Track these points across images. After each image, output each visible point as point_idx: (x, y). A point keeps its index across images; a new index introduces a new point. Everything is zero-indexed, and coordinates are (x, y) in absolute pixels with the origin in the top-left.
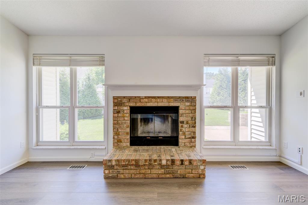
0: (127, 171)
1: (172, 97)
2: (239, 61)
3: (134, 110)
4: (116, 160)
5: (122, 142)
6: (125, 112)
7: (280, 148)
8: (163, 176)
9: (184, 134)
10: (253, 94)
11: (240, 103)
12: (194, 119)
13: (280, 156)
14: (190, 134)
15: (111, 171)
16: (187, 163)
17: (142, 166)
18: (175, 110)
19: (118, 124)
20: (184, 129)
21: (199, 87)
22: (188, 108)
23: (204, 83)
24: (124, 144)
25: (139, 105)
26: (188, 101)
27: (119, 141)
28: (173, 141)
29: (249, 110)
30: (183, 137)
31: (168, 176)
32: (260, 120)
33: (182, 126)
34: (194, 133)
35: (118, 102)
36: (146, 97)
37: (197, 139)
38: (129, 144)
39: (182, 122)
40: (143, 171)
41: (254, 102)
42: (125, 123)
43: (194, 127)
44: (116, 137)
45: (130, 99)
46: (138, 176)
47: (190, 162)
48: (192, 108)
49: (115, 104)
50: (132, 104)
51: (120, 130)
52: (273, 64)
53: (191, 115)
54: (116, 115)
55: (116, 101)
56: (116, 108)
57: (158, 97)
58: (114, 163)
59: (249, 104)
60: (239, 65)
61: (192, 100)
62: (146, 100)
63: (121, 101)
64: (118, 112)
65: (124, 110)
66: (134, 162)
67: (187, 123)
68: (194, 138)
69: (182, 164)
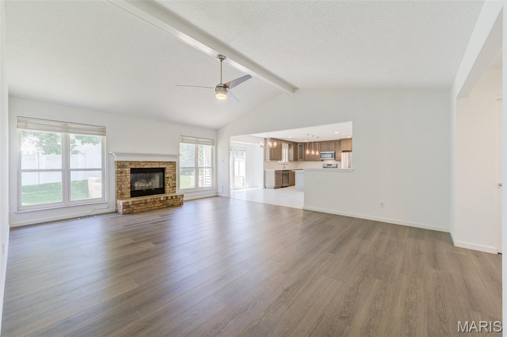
0: (139, 208)
1: (161, 162)
2: (198, 141)
3: (133, 171)
4: (132, 202)
5: (124, 195)
6: (127, 172)
7: (217, 189)
8: (162, 207)
9: (169, 185)
10: (206, 162)
11: (199, 165)
12: (175, 175)
13: (217, 193)
14: (173, 185)
15: (127, 209)
16: (174, 198)
17: (149, 203)
18: (163, 170)
19: (121, 181)
20: (169, 182)
21: (177, 156)
22: (171, 169)
23: (180, 153)
24: (127, 196)
25: (138, 167)
26: (171, 164)
27: (122, 194)
28: (162, 190)
29: (204, 169)
30: (169, 187)
31: (164, 206)
32: (208, 173)
33: (168, 180)
34: (175, 184)
35: (121, 165)
36: (143, 162)
37: (177, 187)
38: (130, 195)
39: (168, 178)
40: (149, 206)
41: (207, 165)
42: (127, 180)
43: (175, 180)
44: (119, 191)
45: (131, 163)
46: (146, 209)
47: (176, 196)
48: (173, 168)
49: (119, 167)
50: (133, 167)
51: (123, 186)
52: (214, 145)
53: (173, 173)
54: (120, 175)
55: (119, 164)
56: (120, 169)
57: (152, 162)
58: (130, 203)
59: (204, 166)
60: (199, 144)
61: (173, 164)
62: (144, 164)
63: (124, 164)
64: (122, 173)
65: (126, 171)
66: (144, 201)
67: (171, 178)
68: (175, 187)
69: (172, 198)
